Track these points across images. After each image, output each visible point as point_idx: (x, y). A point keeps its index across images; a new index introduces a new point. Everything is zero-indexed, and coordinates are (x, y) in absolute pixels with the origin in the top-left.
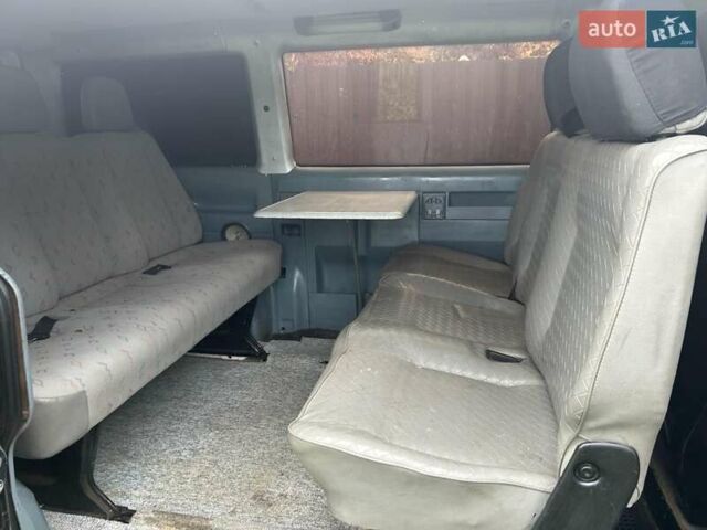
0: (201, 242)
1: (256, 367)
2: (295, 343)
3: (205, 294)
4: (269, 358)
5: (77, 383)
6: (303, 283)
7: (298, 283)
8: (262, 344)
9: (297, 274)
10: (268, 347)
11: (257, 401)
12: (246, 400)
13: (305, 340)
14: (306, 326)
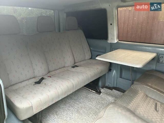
0: (91, 59)
1: (97, 95)
2: (110, 91)
3: (79, 78)
4: (101, 94)
5: (30, 103)
6: (116, 74)
7: (114, 74)
8: (101, 89)
9: (114, 71)
10: (102, 90)
11: (93, 107)
12: (90, 106)
13: (114, 90)
14: (115, 86)
